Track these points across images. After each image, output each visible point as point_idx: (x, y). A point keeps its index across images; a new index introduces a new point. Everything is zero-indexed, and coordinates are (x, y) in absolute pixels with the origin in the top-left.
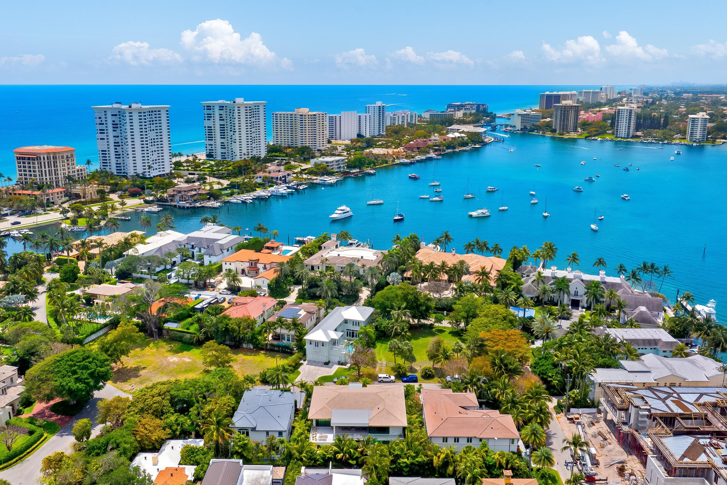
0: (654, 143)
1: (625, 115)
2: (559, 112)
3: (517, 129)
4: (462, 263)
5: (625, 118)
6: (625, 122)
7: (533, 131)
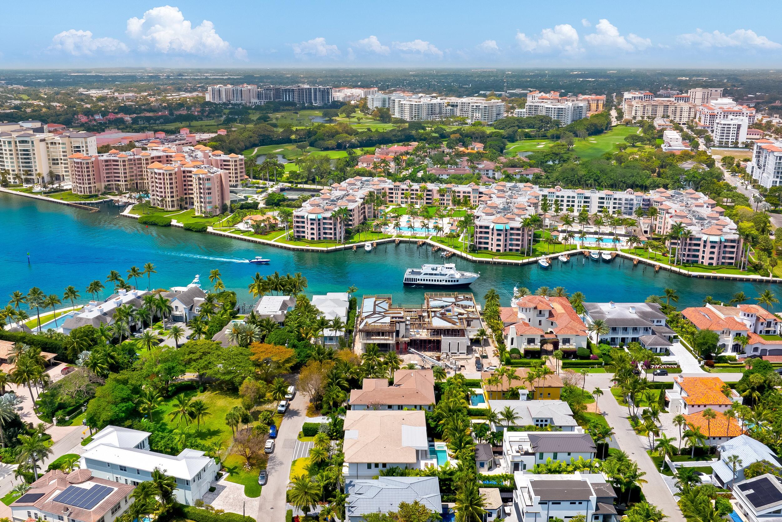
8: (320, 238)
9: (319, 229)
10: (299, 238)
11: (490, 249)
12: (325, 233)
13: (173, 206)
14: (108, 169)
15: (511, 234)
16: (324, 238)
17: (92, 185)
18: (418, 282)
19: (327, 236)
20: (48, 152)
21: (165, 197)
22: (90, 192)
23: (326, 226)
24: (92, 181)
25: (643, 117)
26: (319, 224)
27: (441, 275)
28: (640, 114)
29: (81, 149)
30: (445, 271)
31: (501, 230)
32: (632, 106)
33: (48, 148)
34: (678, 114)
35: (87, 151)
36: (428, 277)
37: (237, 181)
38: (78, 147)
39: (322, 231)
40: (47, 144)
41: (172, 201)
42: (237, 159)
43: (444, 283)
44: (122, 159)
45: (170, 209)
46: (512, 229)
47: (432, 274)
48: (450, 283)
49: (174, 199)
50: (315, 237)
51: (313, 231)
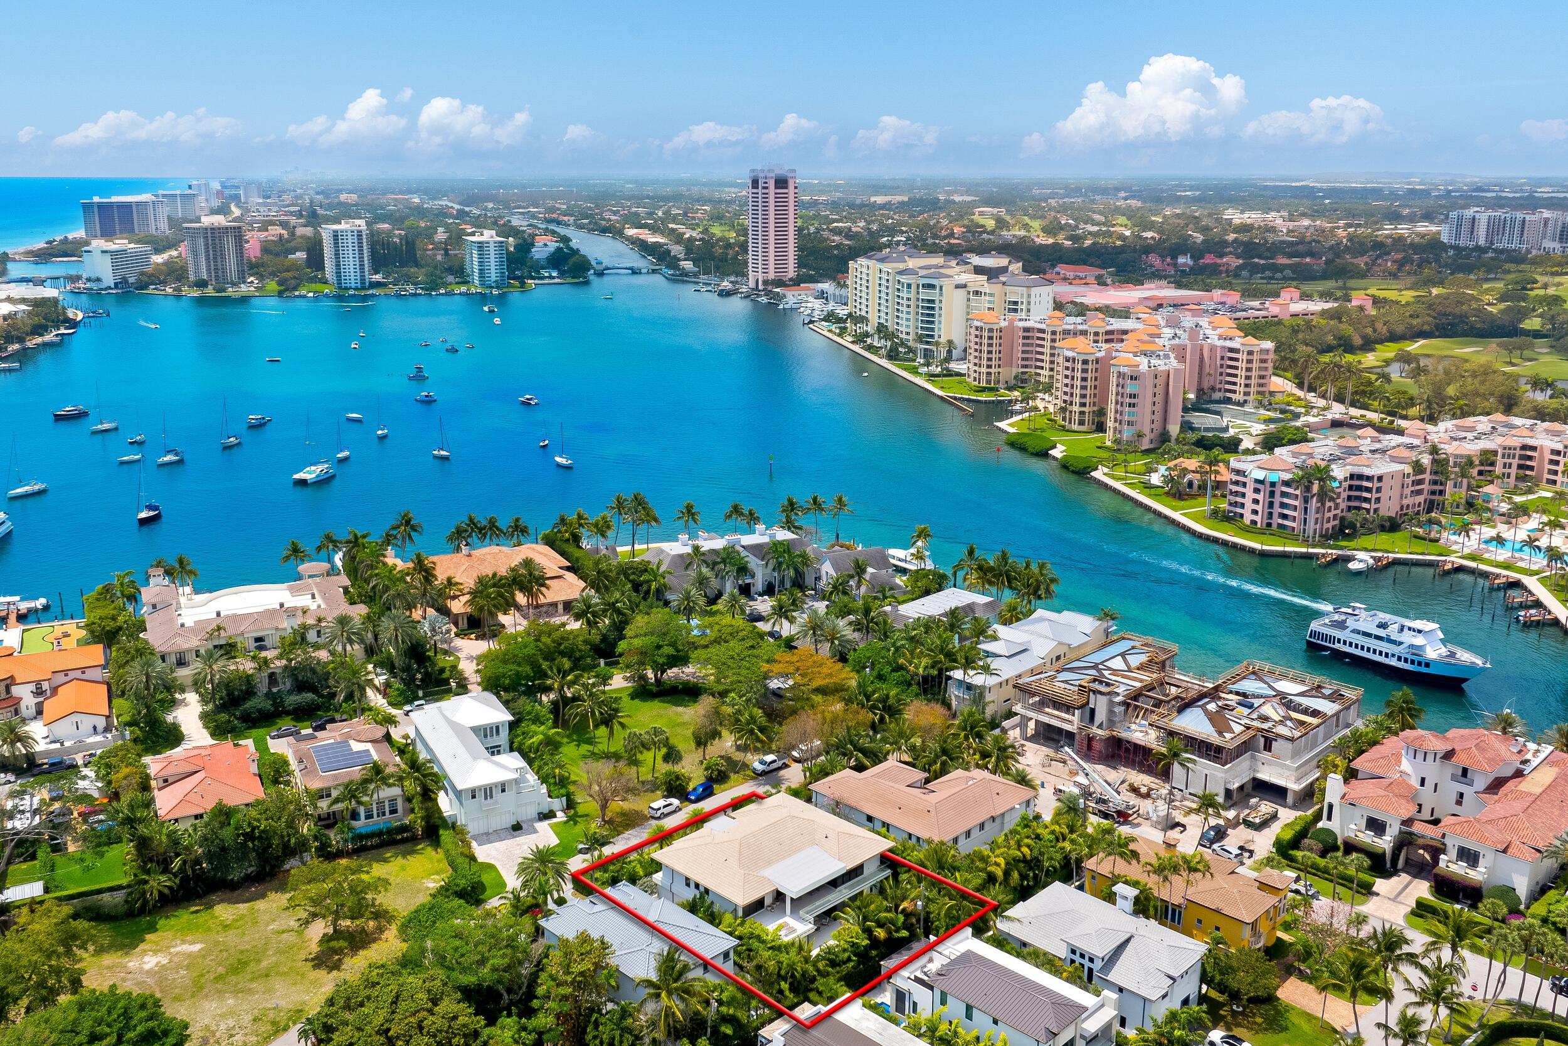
0: (420, 295)
1: (350, 241)
2: (201, 241)
3: (104, 285)
4: (528, 563)
5: (350, 248)
6: (351, 256)
7: (145, 287)
8: (1269, 525)
9: (1271, 505)
10: (1229, 518)
12: (1285, 517)
13: (1081, 423)
14: (1028, 345)
16: (1280, 526)
17: (992, 370)
18: (1337, 646)
19: (1286, 523)
20: (968, 306)
21: (1071, 403)
22: (989, 382)
23: (1286, 500)
24: (993, 363)
26: (1272, 494)
27: (1394, 641)
29: (1019, 307)
30: (1402, 635)
33: (969, 300)
35: (1029, 311)
37: (1247, 394)
38: (1016, 303)
39: (1277, 510)
40: (969, 293)
41: (1082, 413)
42: (1256, 349)
44: (1051, 329)
45: (1075, 427)
47: (1369, 635)
49: (1086, 409)
50: (1258, 518)
51: (1255, 507)
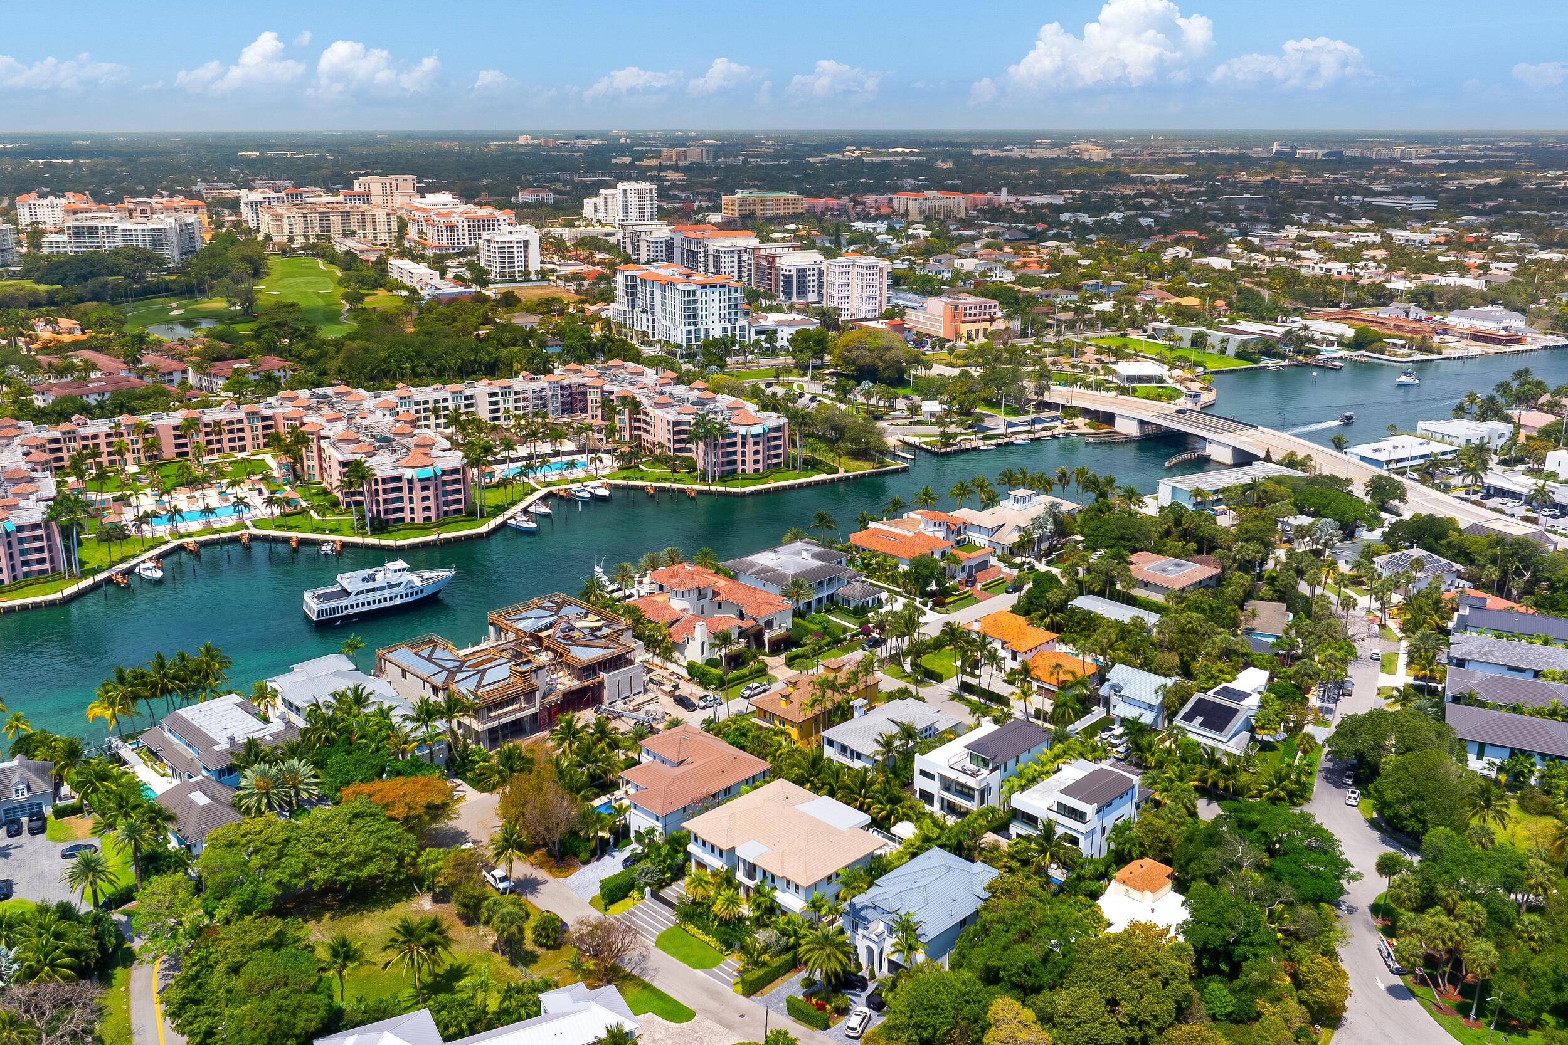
9: (11, 556)
11: (408, 520)
15: (444, 483)
18: (345, 612)
23: (26, 546)
25: (306, 237)
26: (9, 544)
27: (390, 586)
28: (298, 231)
30: (393, 578)
31: (427, 479)
32: (281, 216)
34: (369, 227)
36: (365, 598)
43: (398, 601)
46: (444, 473)
47: (369, 591)
48: (410, 599)
